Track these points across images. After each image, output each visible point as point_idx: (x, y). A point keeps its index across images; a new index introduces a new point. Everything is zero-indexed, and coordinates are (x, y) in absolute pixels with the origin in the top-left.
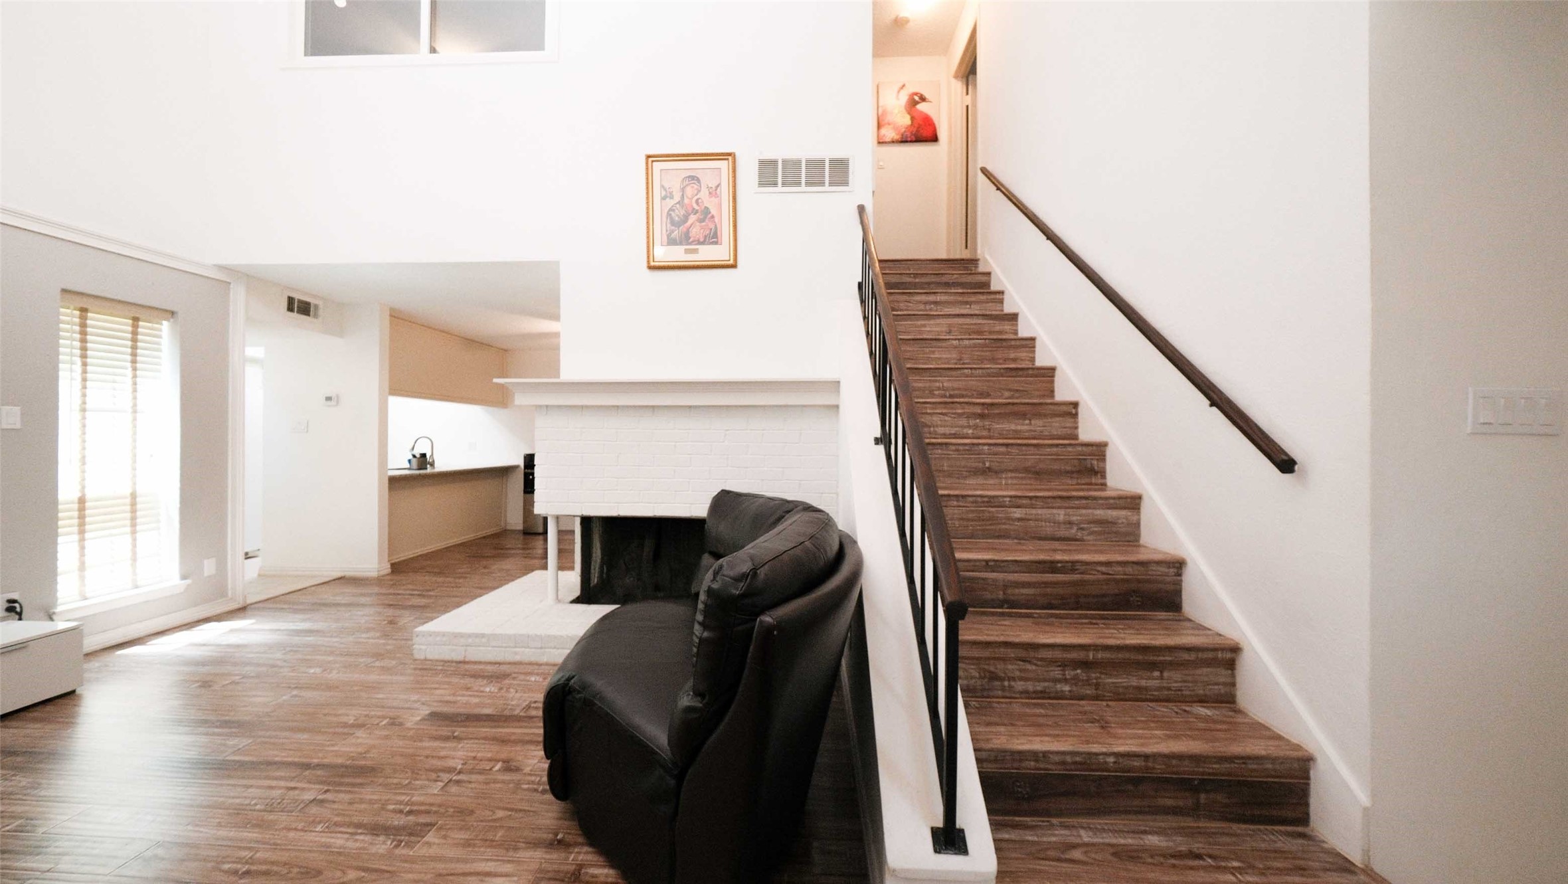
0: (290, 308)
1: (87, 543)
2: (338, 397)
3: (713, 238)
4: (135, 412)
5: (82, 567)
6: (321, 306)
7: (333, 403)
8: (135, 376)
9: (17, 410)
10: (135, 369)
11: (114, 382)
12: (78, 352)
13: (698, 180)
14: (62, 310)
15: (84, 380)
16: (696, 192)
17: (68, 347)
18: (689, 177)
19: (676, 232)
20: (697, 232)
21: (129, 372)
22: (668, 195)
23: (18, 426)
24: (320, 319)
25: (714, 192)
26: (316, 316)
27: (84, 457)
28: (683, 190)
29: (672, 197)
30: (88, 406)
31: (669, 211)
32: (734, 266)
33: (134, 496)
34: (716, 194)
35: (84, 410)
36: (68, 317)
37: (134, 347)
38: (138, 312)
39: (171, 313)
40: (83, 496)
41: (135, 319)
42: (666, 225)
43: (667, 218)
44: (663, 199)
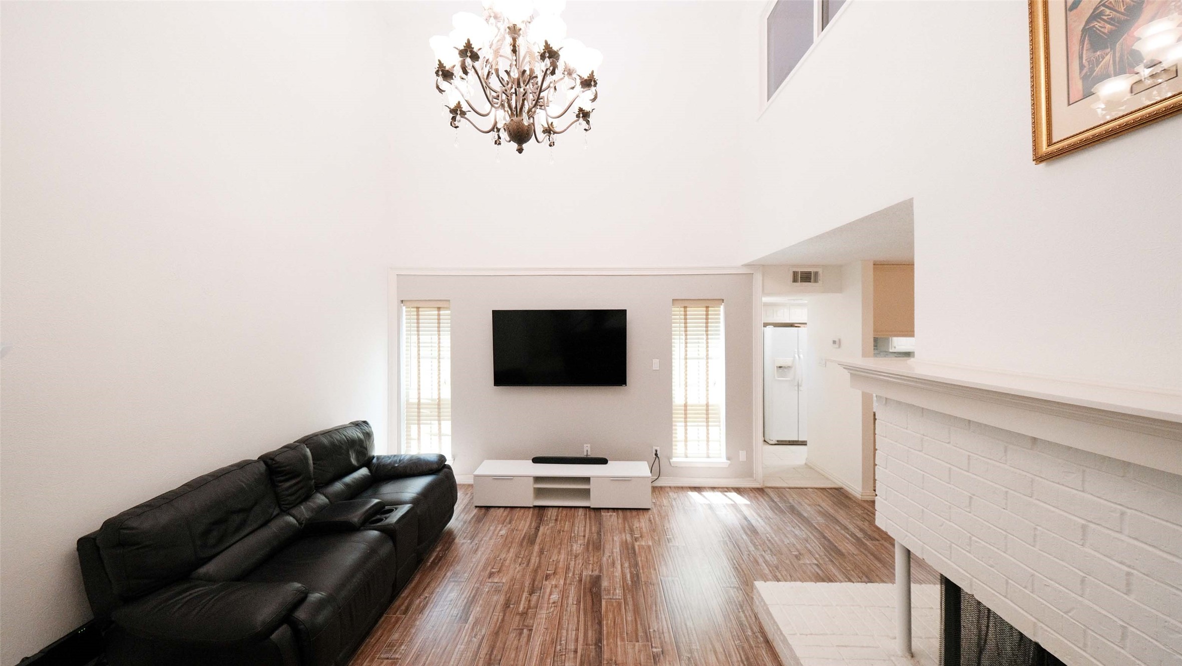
0: (795, 280)
1: (688, 428)
2: (840, 340)
4: (707, 359)
5: (686, 441)
6: (820, 273)
7: (837, 346)
8: (707, 339)
9: (658, 360)
10: (707, 335)
11: (699, 343)
12: (683, 329)
14: (673, 309)
15: (686, 343)
17: (677, 327)
19: (1107, 58)
21: (705, 337)
23: (658, 369)
24: (820, 282)
26: (816, 281)
30: (688, 357)
31: (1088, 21)
33: (707, 405)
35: (686, 359)
36: (678, 311)
37: (707, 323)
38: (708, 303)
39: (723, 300)
40: (686, 403)
41: (707, 307)
42: (1081, 58)
43: (1082, 42)
44: (1071, 9)
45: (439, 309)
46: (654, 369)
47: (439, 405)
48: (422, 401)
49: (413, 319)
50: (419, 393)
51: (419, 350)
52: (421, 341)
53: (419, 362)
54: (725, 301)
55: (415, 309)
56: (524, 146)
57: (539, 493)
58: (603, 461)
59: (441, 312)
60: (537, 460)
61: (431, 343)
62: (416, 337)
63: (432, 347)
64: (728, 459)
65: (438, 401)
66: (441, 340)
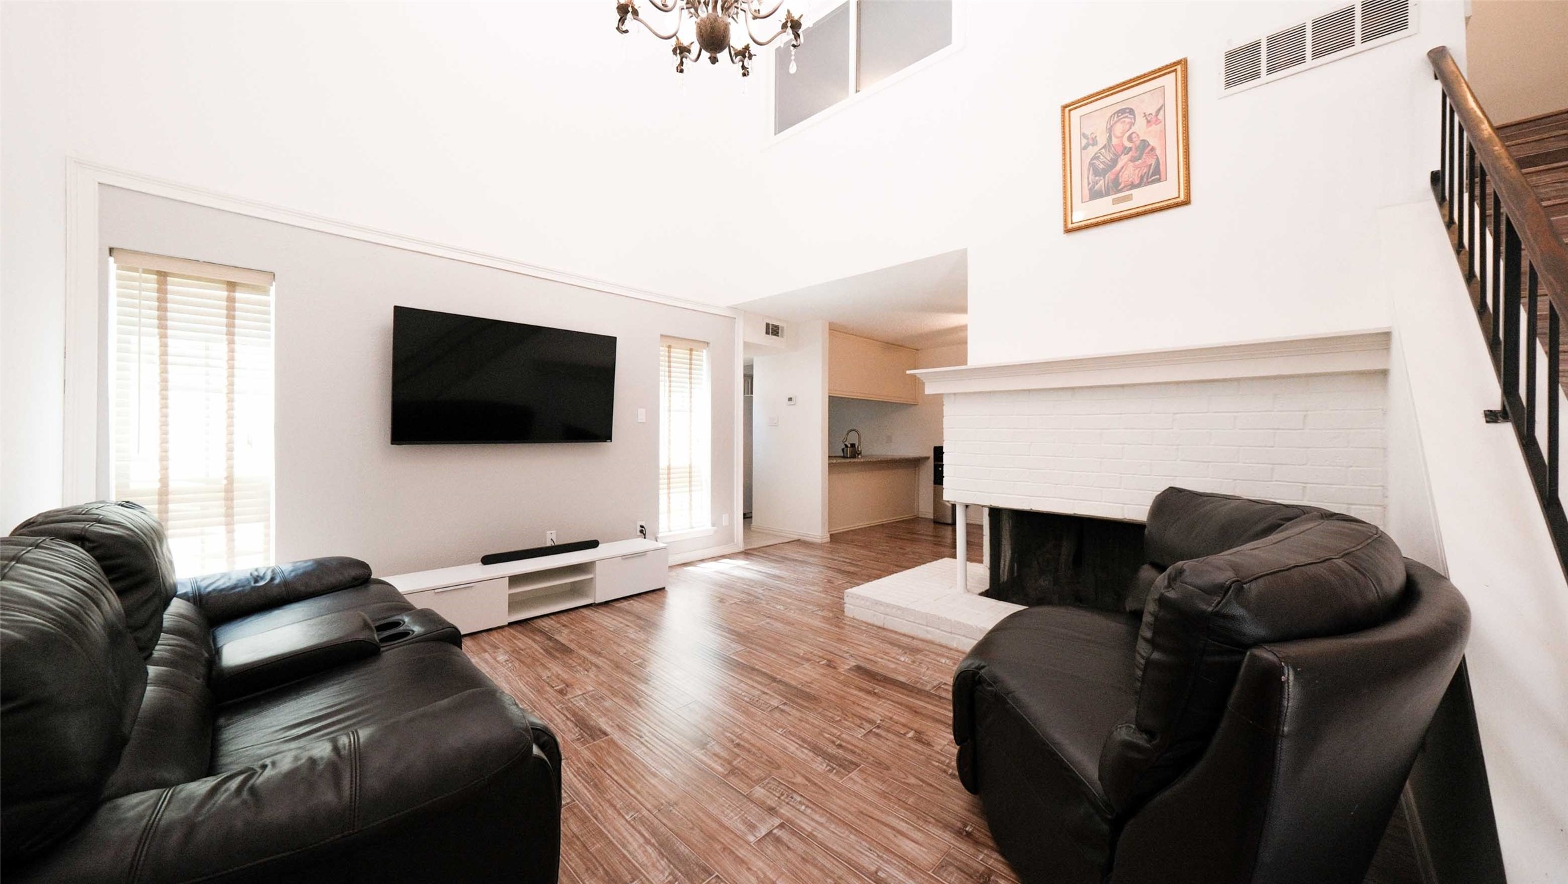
0: (767, 333)
1: (672, 495)
2: (796, 397)
3: (1155, 175)
4: (691, 411)
5: (669, 511)
7: (793, 402)
8: (691, 388)
9: (644, 410)
10: (691, 383)
11: (682, 392)
12: (667, 374)
13: (1131, 111)
14: (661, 347)
15: (670, 391)
16: (1128, 126)
17: (663, 371)
18: (1118, 112)
19: (1102, 182)
20: (1129, 172)
21: (688, 385)
22: (1091, 142)
23: (644, 421)
24: (784, 338)
25: (1153, 119)
26: (782, 337)
27: (670, 440)
28: (1110, 130)
29: (1095, 143)
30: (671, 408)
31: (1092, 160)
32: (1187, 202)
33: (690, 467)
34: (1157, 120)
35: (670, 411)
36: (663, 352)
37: (690, 369)
38: (693, 344)
39: (708, 343)
40: (669, 465)
41: (691, 350)
42: (1088, 178)
43: (1089, 170)
44: (1083, 150)
45: (232, 286)
46: (640, 421)
47: (229, 491)
48: (173, 485)
49: (148, 299)
50: (164, 469)
51: (164, 371)
52: (170, 350)
53: (164, 398)
54: (711, 345)
55: (155, 277)
58: (593, 544)
59: (238, 295)
60: (488, 560)
61: (207, 357)
62: (156, 341)
63: (208, 365)
64: (713, 525)
65: (225, 482)
66: (236, 355)
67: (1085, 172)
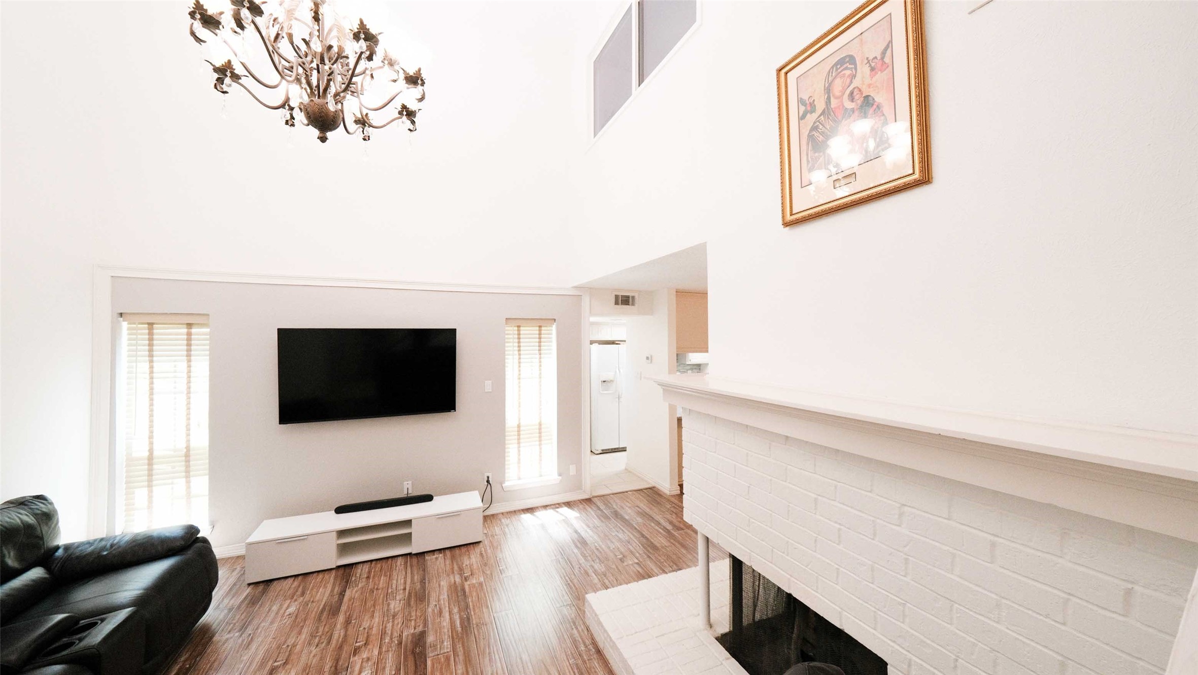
0: (617, 303)
1: (521, 449)
2: (651, 357)
4: (540, 378)
5: (519, 463)
6: (637, 297)
7: (649, 361)
8: (540, 358)
9: (490, 382)
10: (540, 354)
11: (532, 362)
12: (517, 348)
13: (851, 59)
14: (507, 328)
15: (520, 363)
16: (848, 80)
17: (511, 347)
18: (836, 64)
19: (821, 159)
21: (538, 356)
22: (809, 109)
23: (491, 391)
24: (636, 305)
25: (881, 64)
26: (633, 304)
27: (519, 403)
28: (828, 90)
29: (813, 111)
30: (521, 376)
31: (810, 131)
32: (925, 179)
33: (540, 424)
34: (883, 63)
36: (511, 330)
37: (540, 342)
38: (541, 323)
39: (555, 320)
40: (520, 424)
41: (540, 327)
42: (807, 155)
43: (808, 144)
44: (802, 119)
45: (189, 325)
46: (486, 391)
47: (187, 456)
48: (156, 453)
49: (143, 340)
50: (151, 443)
51: (152, 383)
52: (155, 370)
53: (152, 400)
54: (556, 321)
55: (147, 326)
56: (329, 134)
57: (344, 549)
58: (428, 498)
59: (194, 330)
60: (340, 510)
61: (175, 372)
62: (147, 365)
63: (175, 377)
64: (560, 475)
65: (185, 450)
66: (192, 369)
67: (804, 147)
